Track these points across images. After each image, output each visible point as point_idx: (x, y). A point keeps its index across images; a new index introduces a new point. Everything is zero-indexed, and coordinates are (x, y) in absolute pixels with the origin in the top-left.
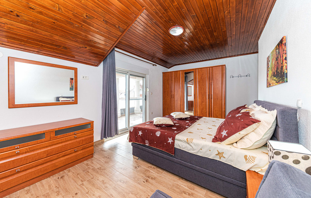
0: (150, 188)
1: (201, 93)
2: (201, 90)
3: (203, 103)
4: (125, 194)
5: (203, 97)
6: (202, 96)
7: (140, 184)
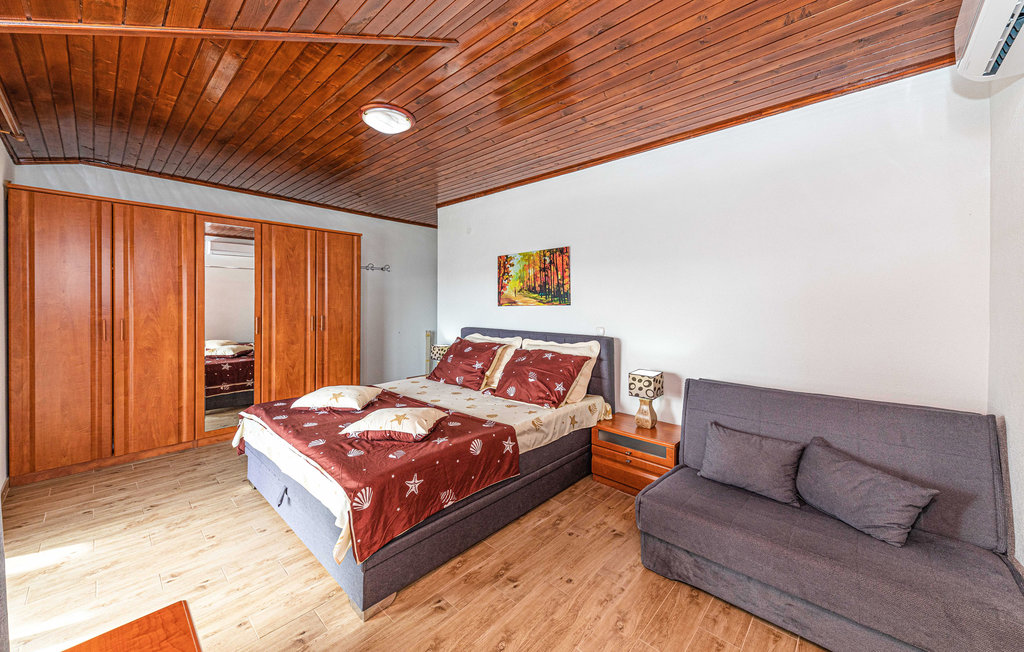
0: (538, 575)
1: (287, 311)
2: (286, 302)
3: (295, 347)
4: (554, 629)
5: (295, 326)
6: (291, 320)
7: (523, 596)
